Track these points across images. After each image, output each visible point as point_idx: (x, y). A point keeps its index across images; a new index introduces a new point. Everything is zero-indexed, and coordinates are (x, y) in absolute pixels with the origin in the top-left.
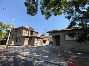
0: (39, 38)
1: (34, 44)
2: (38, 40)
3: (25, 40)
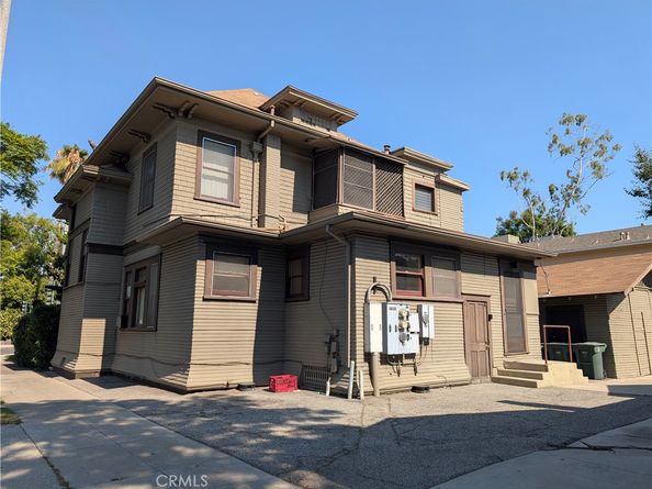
0: (453, 252)
1: (342, 368)
2: (424, 294)
3: (204, 300)
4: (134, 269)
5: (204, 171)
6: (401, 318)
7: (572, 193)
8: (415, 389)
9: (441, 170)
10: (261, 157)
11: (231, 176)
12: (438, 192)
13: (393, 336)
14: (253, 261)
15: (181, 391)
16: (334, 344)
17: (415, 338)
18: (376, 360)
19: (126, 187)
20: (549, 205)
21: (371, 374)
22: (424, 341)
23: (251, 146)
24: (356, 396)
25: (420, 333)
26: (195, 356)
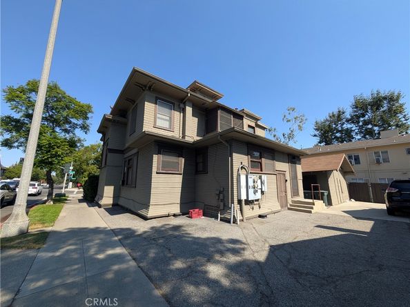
2: (261, 171)
3: (157, 173)
4: (127, 159)
5: (158, 115)
6: (254, 182)
7: (291, 136)
8: (260, 216)
9: (257, 120)
10: (184, 111)
11: (170, 118)
12: (256, 128)
13: (251, 191)
14: (180, 155)
15: (145, 218)
16: (221, 195)
17: (259, 191)
18: (243, 203)
19: (125, 124)
20: (283, 140)
21: (241, 210)
22: (263, 193)
23: (179, 105)
24: (235, 222)
25: (261, 189)
26: (152, 201)
